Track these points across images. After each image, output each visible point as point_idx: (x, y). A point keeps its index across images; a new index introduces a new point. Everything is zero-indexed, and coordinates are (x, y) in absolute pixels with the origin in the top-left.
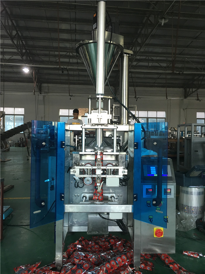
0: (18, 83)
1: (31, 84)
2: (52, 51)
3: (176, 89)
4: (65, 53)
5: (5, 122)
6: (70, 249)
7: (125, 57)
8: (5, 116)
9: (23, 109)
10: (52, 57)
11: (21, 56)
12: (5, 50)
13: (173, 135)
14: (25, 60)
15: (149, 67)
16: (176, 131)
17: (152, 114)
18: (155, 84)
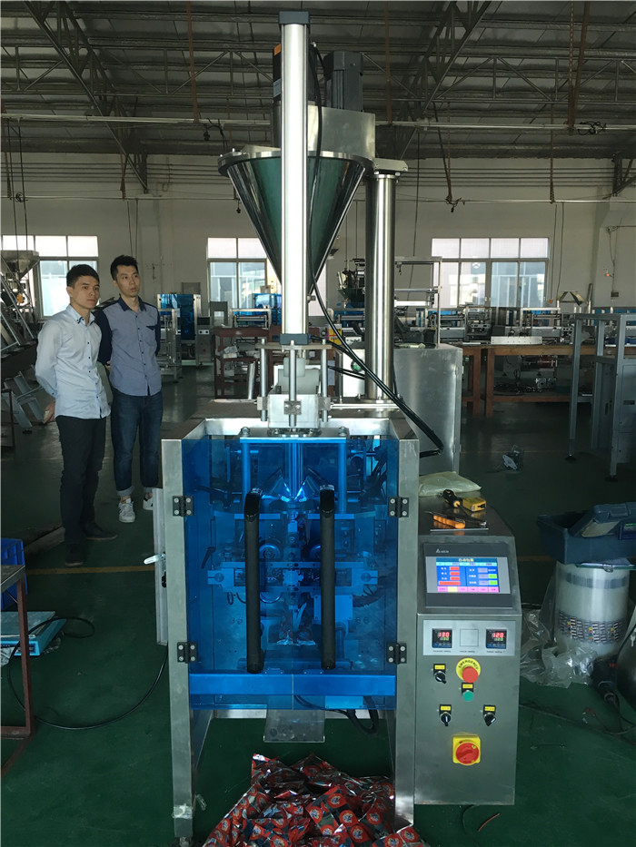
2: (173, 49)
3: (587, 163)
4: (216, 54)
5: (42, 280)
7: (381, 182)
8: (41, 262)
9: (94, 240)
10: (173, 67)
11: (71, 70)
12: (22, 51)
13: (569, 316)
14: (86, 82)
15: (497, 93)
16: (579, 303)
17: (504, 247)
18: (517, 148)
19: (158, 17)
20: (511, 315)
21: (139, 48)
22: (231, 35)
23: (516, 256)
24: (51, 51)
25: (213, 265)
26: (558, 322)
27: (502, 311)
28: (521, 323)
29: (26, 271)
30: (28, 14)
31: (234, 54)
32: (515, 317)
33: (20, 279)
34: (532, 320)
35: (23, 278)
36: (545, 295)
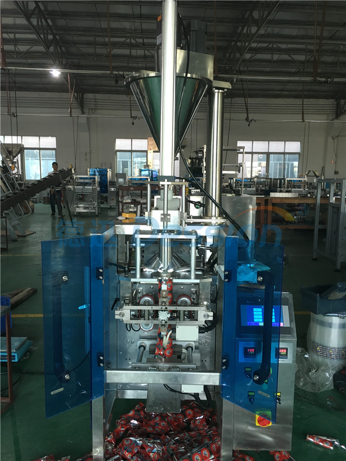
0: (43, 93)
1: (65, 95)
2: (99, 36)
3: (322, 101)
4: (122, 40)
5: (25, 161)
6: (119, 428)
7: (216, 94)
8: (25, 150)
9: (54, 139)
10: (100, 46)
11: (44, 47)
12: (17, 36)
13: (311, 184)
14: (52, 54)
15: (273, 63)
16: (317, 177)
17: (276, 146)
18: (284, 93)
19: (91, 19)
20: (280, 182)
21: (81, 35)
22: (131, 29)
23: (283, 151)
24: (34, 36)
25: (118, 153)
26: (306, 186)
27: (275, 181)
28: (286, 186)
29: (17, 155)
30: (21, 16)
31: (132, 39)
32: (283, 183)
33: (13, 159)
34: (291, 185)
35: (15, 159)
36: (298, 172)
